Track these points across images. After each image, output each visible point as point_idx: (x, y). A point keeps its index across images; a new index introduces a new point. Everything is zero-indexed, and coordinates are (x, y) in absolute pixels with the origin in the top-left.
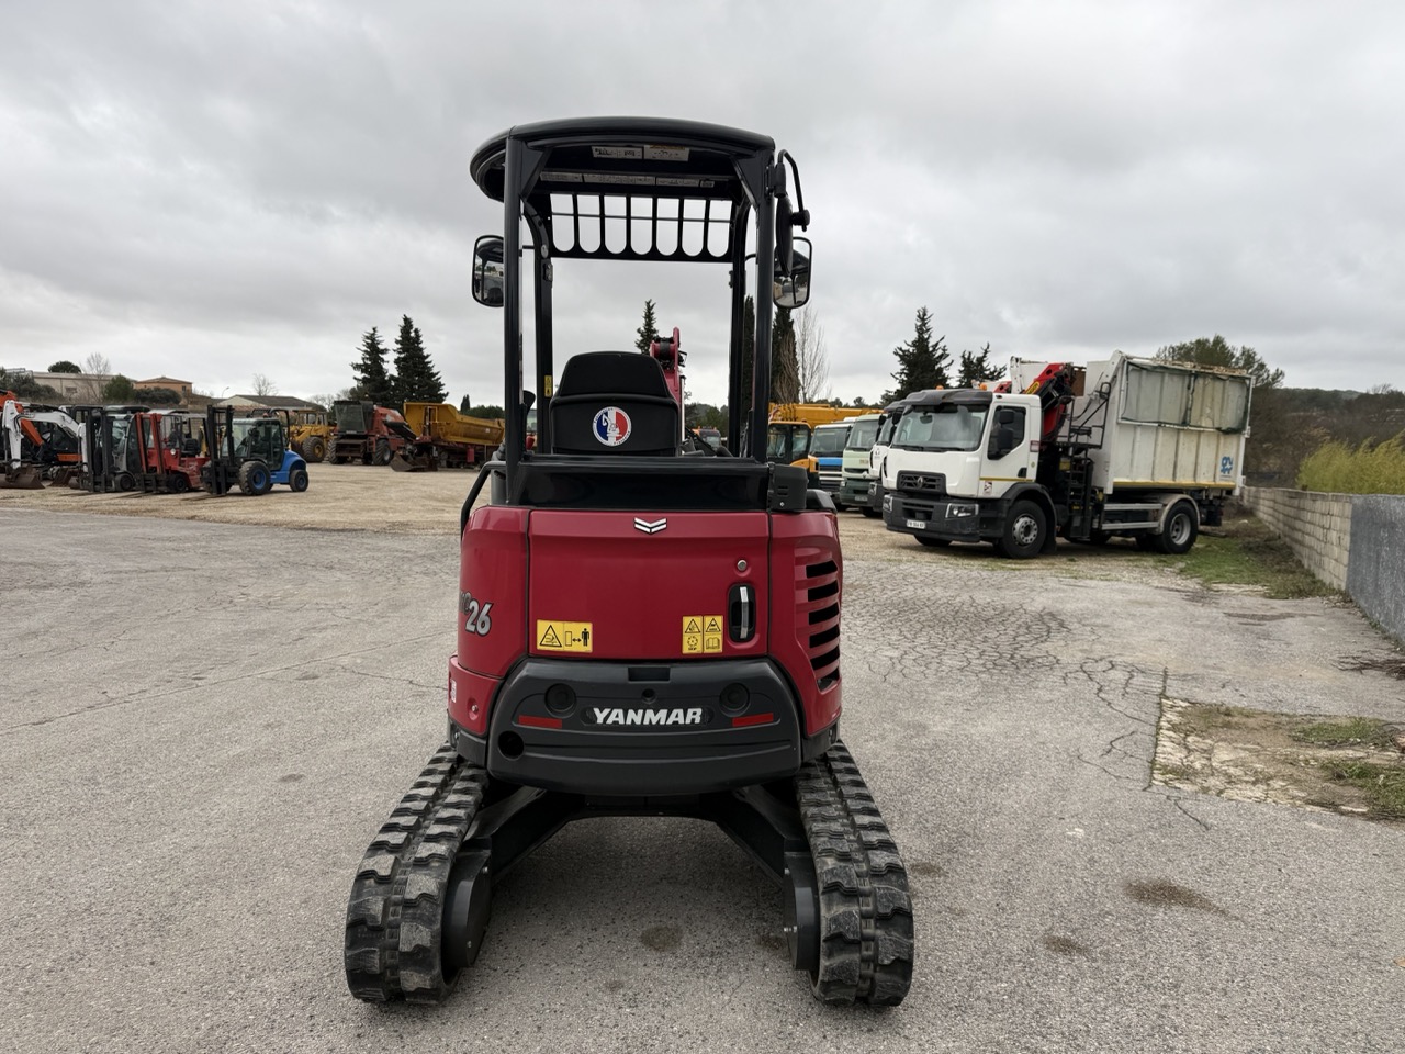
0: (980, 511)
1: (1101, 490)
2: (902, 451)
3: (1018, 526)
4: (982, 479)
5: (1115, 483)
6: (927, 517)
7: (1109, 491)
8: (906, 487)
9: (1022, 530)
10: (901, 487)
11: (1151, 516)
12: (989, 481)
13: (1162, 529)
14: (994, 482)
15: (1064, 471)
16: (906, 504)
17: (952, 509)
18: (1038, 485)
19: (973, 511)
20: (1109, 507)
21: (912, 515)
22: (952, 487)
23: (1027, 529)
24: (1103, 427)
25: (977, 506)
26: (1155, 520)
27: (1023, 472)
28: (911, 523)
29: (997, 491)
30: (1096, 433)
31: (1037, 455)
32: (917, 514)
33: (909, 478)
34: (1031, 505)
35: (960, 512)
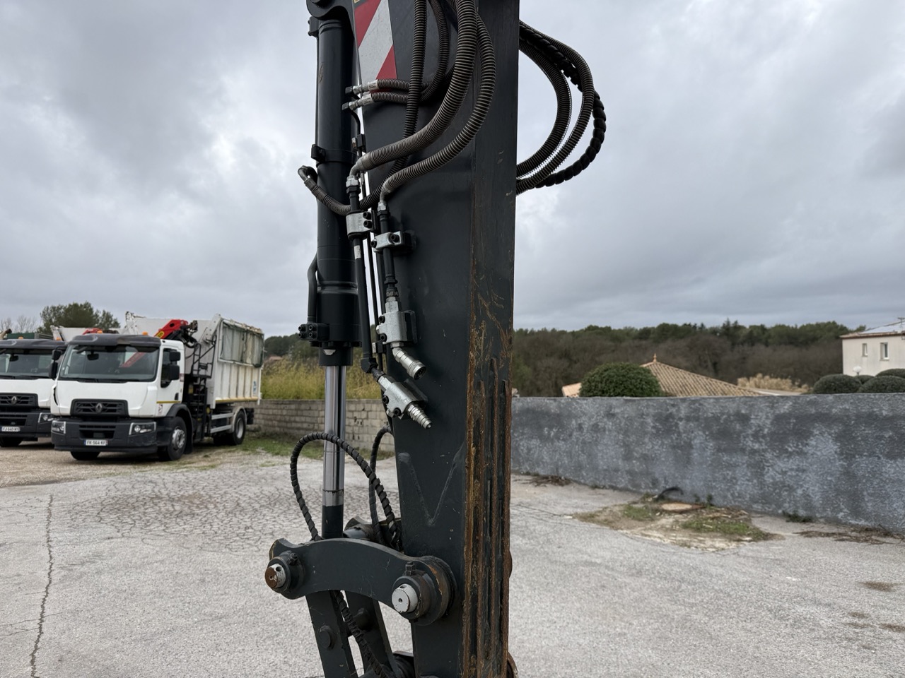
0: (157, 427)
1: (209, 406)
2: (76, 382)
3: (174, 436)
4: (158, 402)
5: (217, 401)
6: (107, 435)
7: (213, 407)
8: (82, 412)
9: (178, 439)
10: (76, 412)
11: (228, 422)
12: (161, 403)
13: (233, 429)
14: (164, 405)
15: (191, 395)
16: (81, 426)
17: (134, 427)
18: (184, 406)
19: (152, 427)
20: (215, 417)
21: (90, 435)
22: (133, 410)
23: (180, 437)
24: (212, 364)
25: (155, 423)
26: (230, 424)
27: (177, 397)
28: (90, 442)
29: (164, 411)
30: (210, 366)
31: (182, 384)
32: (95, 435)
33: (84, 405)
34: (180, 419)
35: (142, 429)
